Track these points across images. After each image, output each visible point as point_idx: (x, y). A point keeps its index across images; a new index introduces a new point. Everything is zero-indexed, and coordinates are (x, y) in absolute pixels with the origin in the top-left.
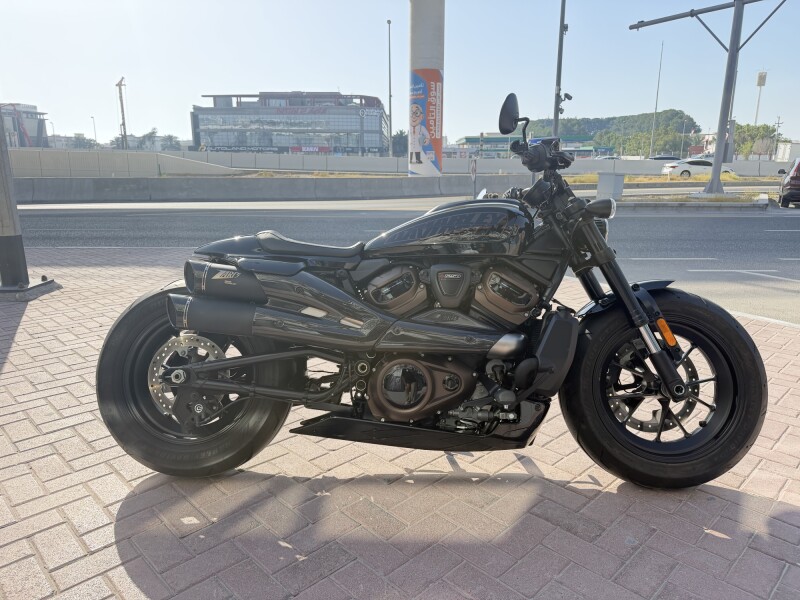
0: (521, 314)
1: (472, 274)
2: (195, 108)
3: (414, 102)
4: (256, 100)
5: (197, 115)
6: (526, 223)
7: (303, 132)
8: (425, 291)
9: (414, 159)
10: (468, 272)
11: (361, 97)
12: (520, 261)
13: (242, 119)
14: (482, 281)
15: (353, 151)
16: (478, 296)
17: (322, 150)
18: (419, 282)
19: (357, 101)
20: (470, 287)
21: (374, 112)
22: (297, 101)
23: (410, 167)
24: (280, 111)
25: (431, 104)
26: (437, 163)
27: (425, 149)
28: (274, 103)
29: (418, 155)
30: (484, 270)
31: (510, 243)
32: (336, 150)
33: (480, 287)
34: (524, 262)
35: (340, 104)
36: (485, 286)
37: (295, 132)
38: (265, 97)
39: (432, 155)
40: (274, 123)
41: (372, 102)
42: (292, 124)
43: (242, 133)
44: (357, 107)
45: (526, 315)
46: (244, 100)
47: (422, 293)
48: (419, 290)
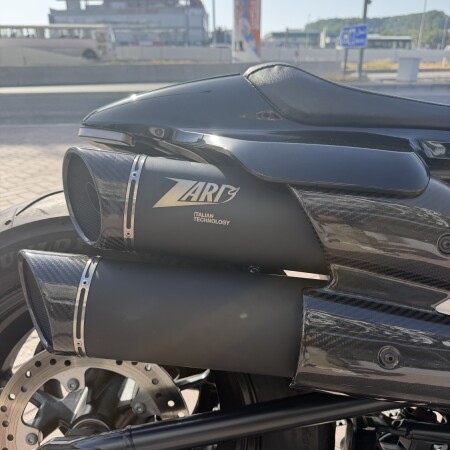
2: (52, 11)
4: (100, 3)
5: (53, 17)
9: (238, 47)
13: (90, 19)
15: (181, 44)
17: (156, 44)
19: (183, 3)
23: (234, 54)
26: (257, 51)
27: (248, 38)
28: (115, 5)
29: (241, 44)
32: (167, 43)
39: (253, 43)
40: (115, 22)
41: (195, 3)
42: (131, 23)
44: (183, 8)
46: (91, 3)
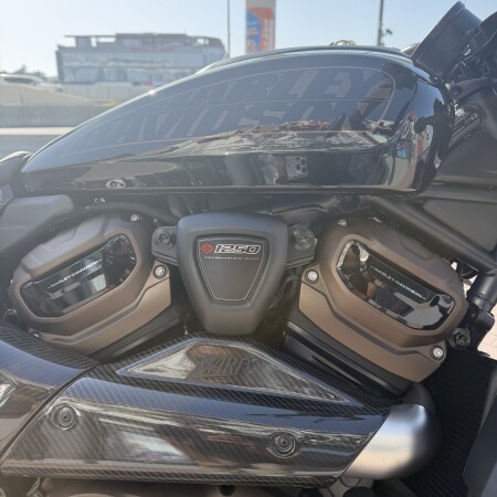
0: (424, 350)
1: (292, 240)
2: (60, 47)
3: (249, 37)
4: (112, 40)
5: (61, 53)
6: (437, 103)
7: (153, 68)
8: (166, 285)
10: (280, 234)
11: (205, 38)
12: (418, 206)
13: (101, 58)
14: (318, 257)
16: (308, 299)
18: (150, 260)
19: (201, 41)
20: (286, 274)
21: (216, 51)
22: (149, 41)
24: (134, 50)
25: (264, 39)
28: (128, 43)
30: (323, 227)
31: (394, 155)
33: (313, 276)
34: (429, 207)
35: (186, 44)
36: (325, 271)
37: (146, 68)
38: (120, 37)
40: (127, 61)
41: (215, 43)
42: (144, 62)
43: (101, 69)
44: (201, 47)
45: (438, 353)
46: (103, 40)
47: (157, 290)
48: (151, 280)
